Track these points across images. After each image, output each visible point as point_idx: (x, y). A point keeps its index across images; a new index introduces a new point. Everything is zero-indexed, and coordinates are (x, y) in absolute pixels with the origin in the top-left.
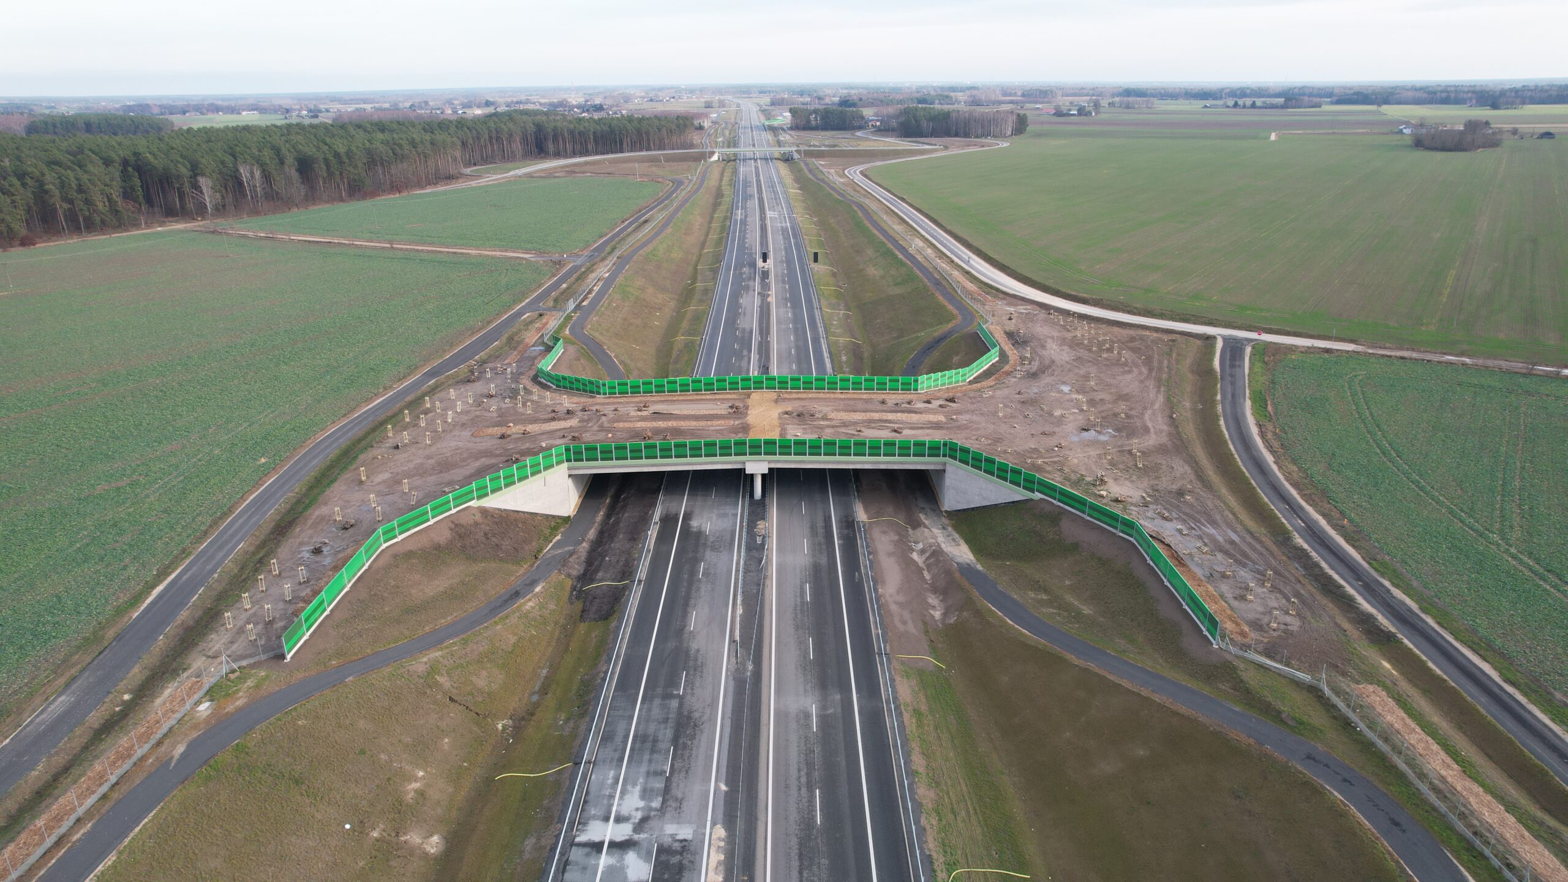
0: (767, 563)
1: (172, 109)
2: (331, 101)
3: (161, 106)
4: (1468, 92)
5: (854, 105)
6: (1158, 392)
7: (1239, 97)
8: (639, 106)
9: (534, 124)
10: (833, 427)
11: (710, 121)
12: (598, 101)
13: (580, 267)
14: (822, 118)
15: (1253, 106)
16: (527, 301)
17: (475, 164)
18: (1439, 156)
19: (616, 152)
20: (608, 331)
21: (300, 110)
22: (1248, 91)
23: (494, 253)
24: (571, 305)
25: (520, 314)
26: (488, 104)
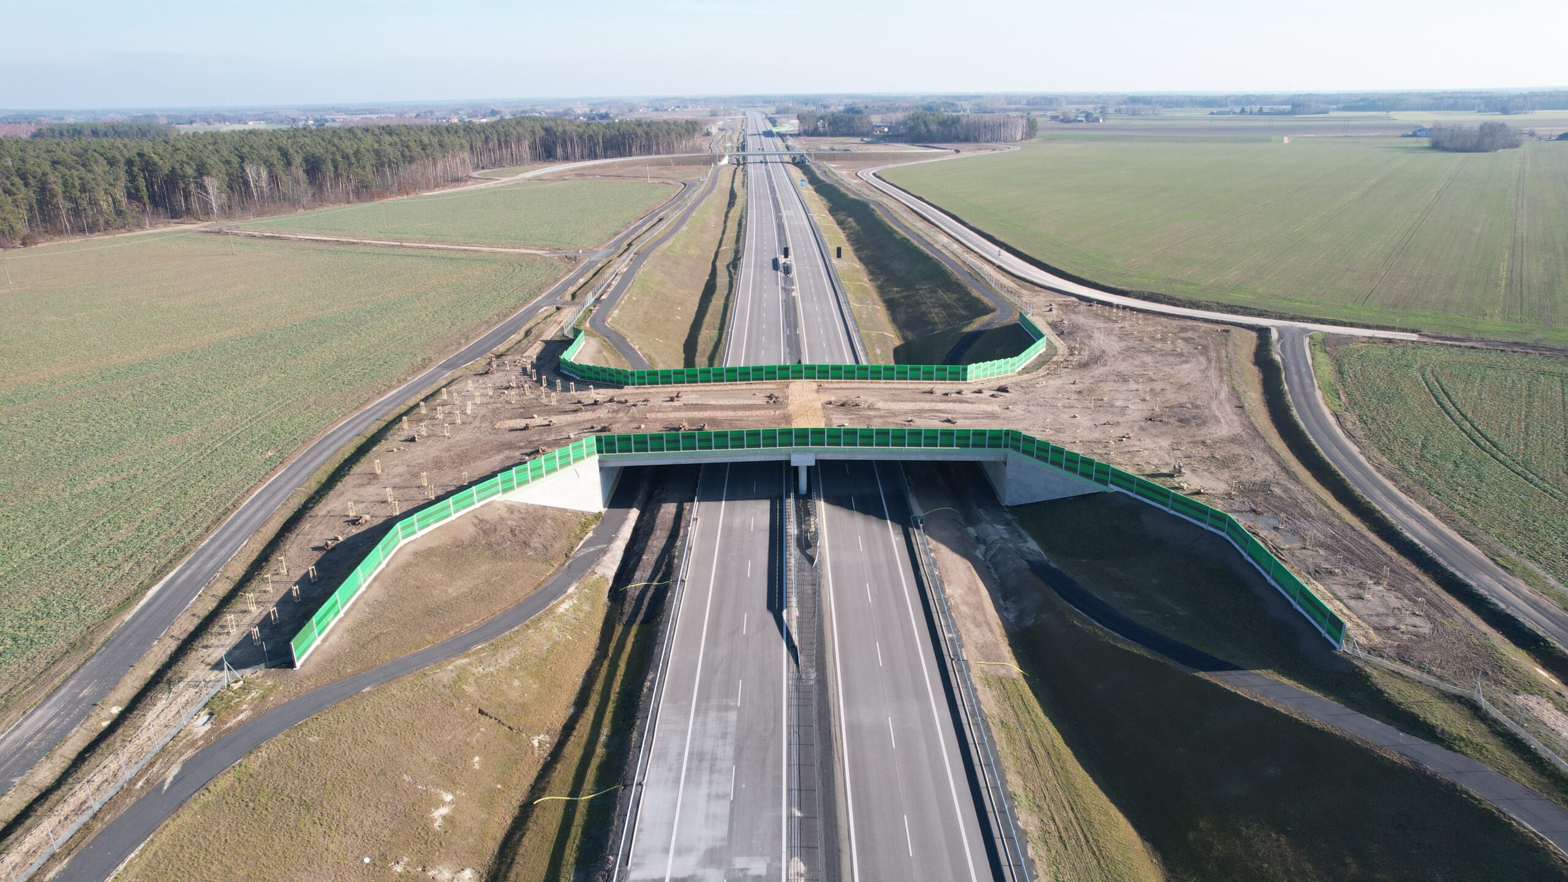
0: (820, 561)
1: (179, 120)
2: (338, 112)
3: (168, 117)
4: (1475, 98)
5: (859, 112)
6: (1222, 381)
7: (1245, 105)
8: (642, 114)
9: (543, 128)
10: (881, 417)
11: (717, 127)
12: (603, 111)
13: (597, 263)
14: (830, 124)
15: (1261, 112)
16: (544, 295)
17: (483, 168)
18: (1461, 156)
19: (625, 156)
20: (629, 324)
21: (307, 119)
22: (1253, 99)
23: (507, 250)
24: (590, 299)
25: (537, 308)
26: (493, 113)
